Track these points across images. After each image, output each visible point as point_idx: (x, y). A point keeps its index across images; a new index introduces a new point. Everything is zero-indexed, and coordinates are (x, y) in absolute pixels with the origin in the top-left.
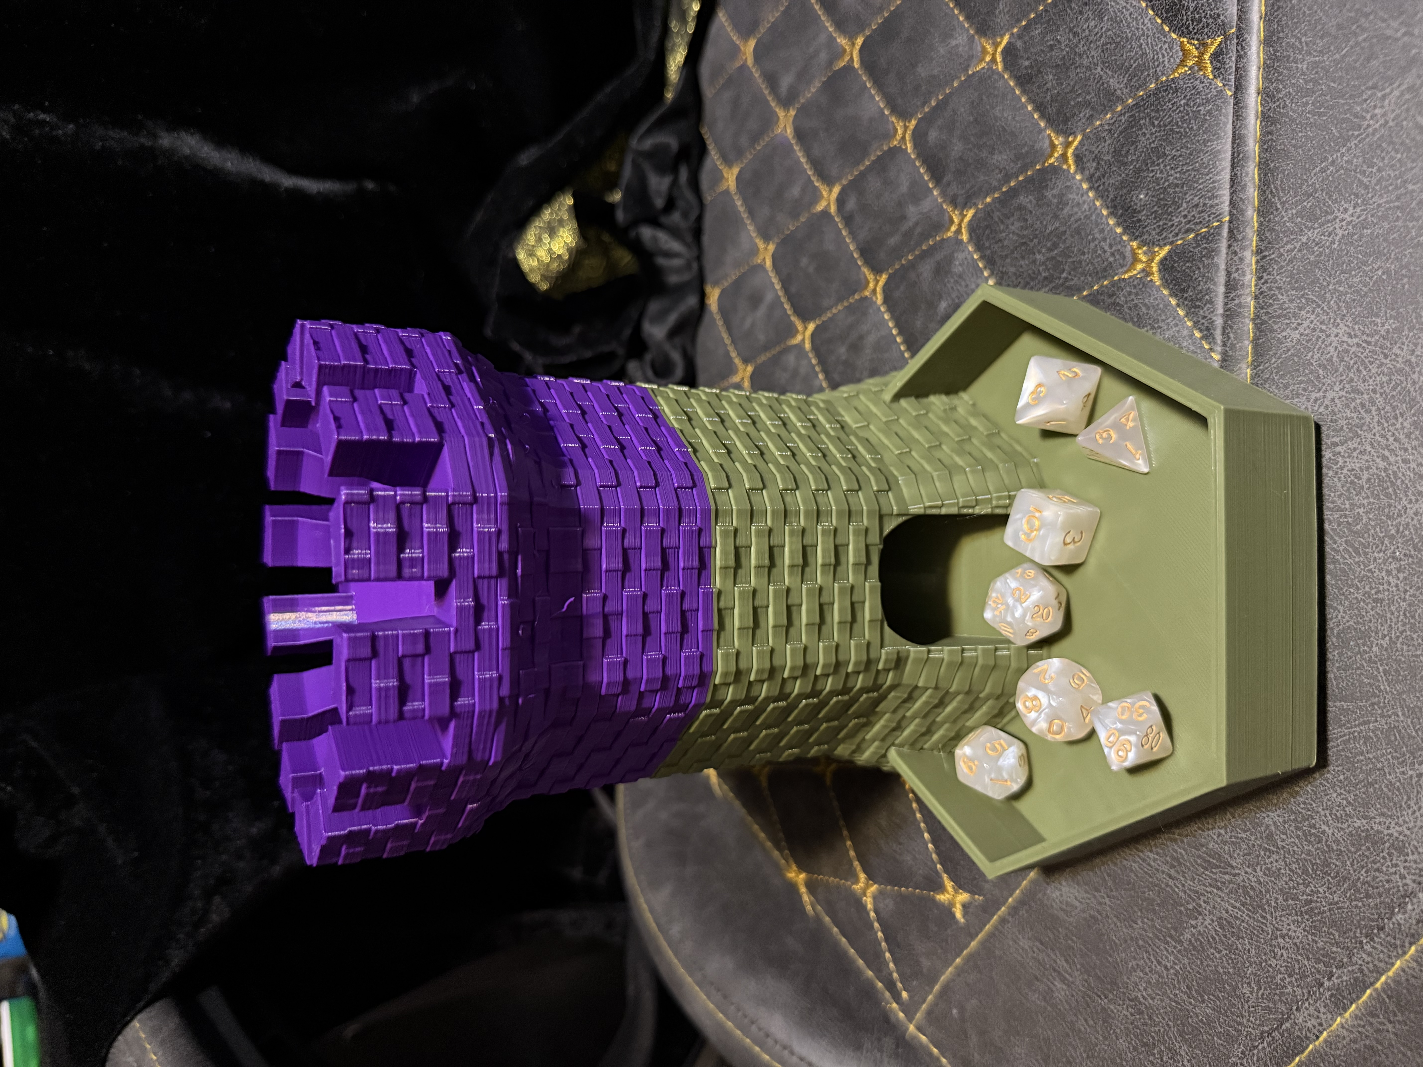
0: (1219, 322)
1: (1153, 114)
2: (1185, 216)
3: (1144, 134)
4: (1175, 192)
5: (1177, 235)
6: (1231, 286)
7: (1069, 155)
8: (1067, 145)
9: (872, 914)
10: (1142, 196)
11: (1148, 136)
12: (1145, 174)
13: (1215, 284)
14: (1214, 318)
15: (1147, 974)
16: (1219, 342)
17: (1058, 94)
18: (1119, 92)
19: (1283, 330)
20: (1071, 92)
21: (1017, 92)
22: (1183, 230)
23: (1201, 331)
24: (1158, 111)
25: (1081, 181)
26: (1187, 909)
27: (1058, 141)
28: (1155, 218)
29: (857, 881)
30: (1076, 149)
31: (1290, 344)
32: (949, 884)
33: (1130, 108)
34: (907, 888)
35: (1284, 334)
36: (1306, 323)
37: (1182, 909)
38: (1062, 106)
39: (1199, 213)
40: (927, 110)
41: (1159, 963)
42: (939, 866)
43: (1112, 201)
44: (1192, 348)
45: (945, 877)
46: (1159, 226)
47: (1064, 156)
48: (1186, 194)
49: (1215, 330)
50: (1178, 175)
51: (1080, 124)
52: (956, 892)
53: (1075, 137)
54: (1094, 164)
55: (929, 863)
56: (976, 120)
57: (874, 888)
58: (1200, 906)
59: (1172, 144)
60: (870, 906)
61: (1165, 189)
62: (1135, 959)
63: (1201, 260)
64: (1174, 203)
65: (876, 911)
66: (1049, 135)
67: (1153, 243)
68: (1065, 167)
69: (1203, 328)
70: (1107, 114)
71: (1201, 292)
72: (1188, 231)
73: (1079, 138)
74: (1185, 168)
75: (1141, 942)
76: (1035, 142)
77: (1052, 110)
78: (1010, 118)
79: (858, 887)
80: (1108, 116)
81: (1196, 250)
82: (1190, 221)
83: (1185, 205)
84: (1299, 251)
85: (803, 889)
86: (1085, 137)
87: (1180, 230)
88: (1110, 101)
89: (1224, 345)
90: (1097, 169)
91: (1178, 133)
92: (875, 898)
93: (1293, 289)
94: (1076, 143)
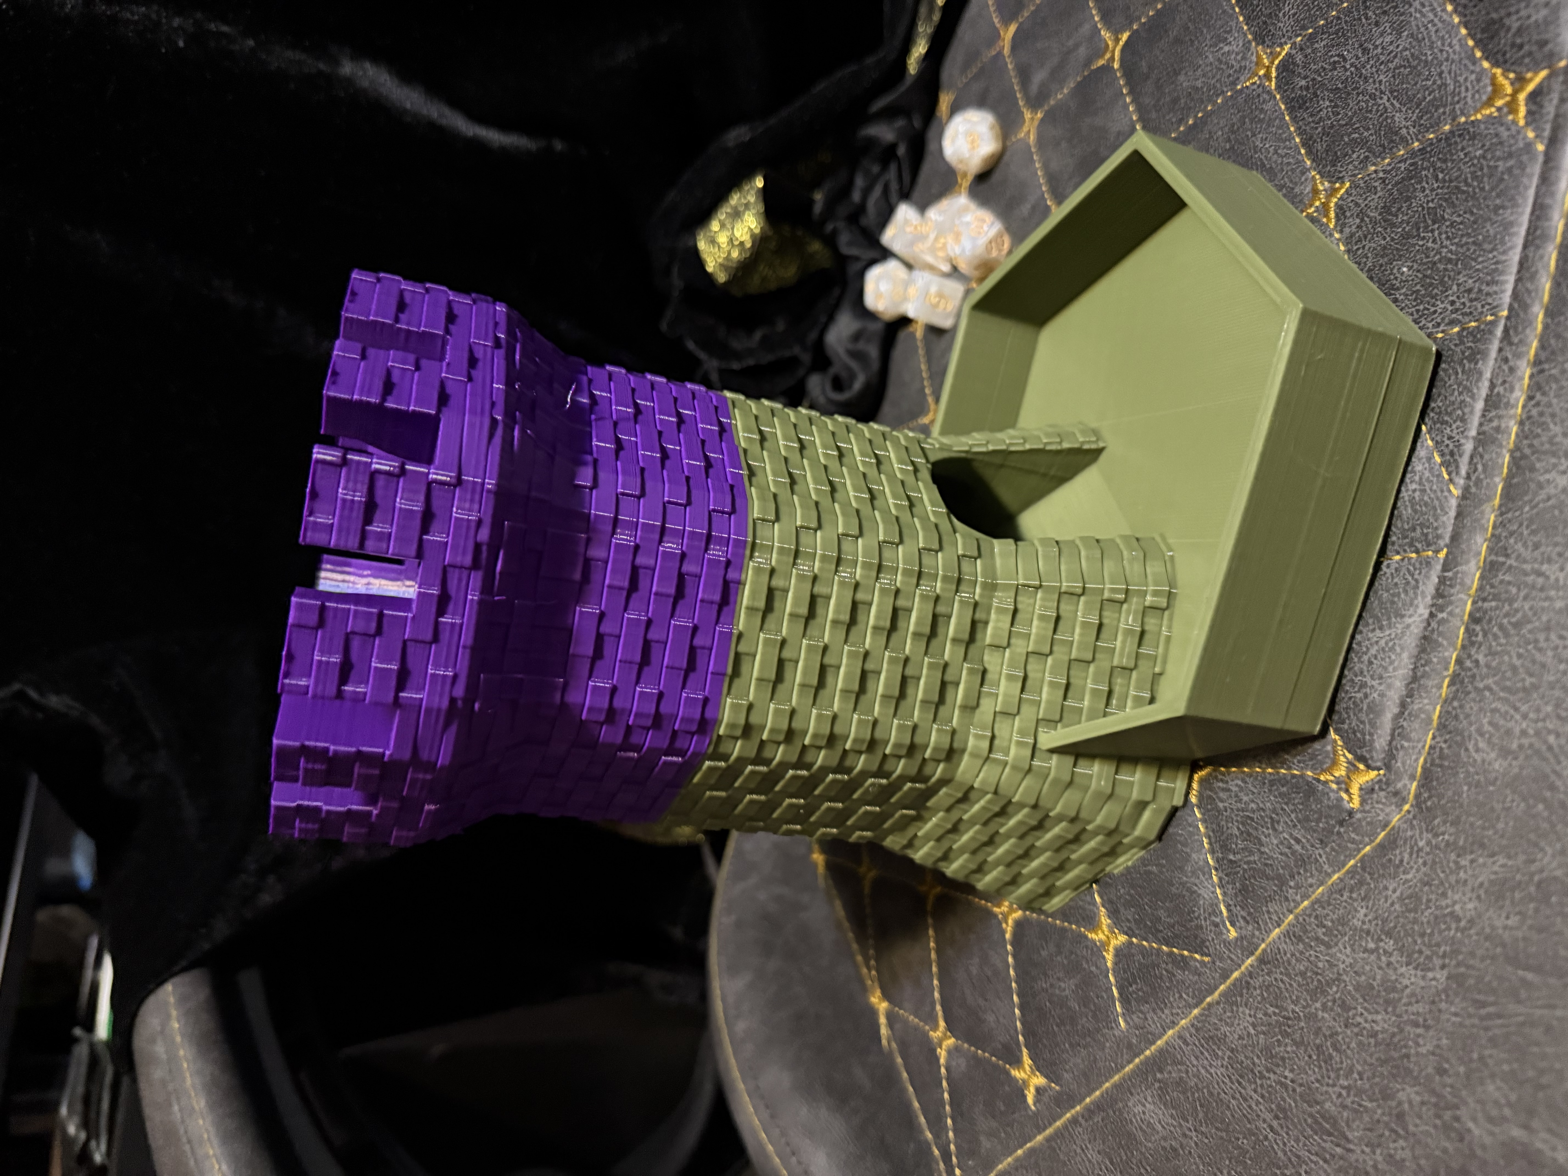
0: (1468, 447)
1: (1439, 164)
2: (1453, 303)
3: (1423, 190)
4: (1446, 270)
5: (1439, 325)
6: (1493, 402)
7: (1332, 205)
8: (1332, 192)
9: (943, 1070)
10: (1405, 269)
11: (1427, 192)
12: (1414, 241)
13: (1473, 397)
14: (1462, 441)
16: (1463, 472)
17: (1332, 126)
18: (1404, 131)
19: (1547, 472)
20: (1346, 125)
21: (1287, 118)
22: (1447, 321)
23: (1442, 455)
24: (1445, 161)
25: (1339, 240)
27: (1323, 186)
28: (1415, 300)
29: (935, 1028)
30: (1341, 199)
31: (1553, 491)
32: (1027, 1061)
33: (1413, 154)
34: (984, 1051)
35: (1547, 476)
38: (1333, 142)
39: (1471, 301)
40: (1182, 129)
42: (1021, 1038)
43: (1371, 267)
44: (1427, 474)
45: (1025, 1051)
46: (1418, 311)
47: (1325, 206)
48: (1459, 273)
49: (1461, 456)
50: (1454, 248)
51: (1351, 167)
52: (1032, 1072)
53: (1343, 183)
54: (1358, 221)
55: (1012, 1032)
56: (1232, 148)
57: (951, 1041)
59: (1453, 205)
60: (942, 1061)
61: (1435, 263)
63: (1461, 363)
64: (1442, 282)
65: (947, 1069)
66: (1313, 177)
68: (1325, 220)
69: (1446, 451)
70: (1383, 159)
71: (1453, 403)
72: (1452, 323)
73: (1348, 184)
74: (1464, 240)
76: (1296, 184)
77: (1319, 147)
78: (1271, 149)
79: (935, 1035)
80: (1387, 161)
81: (1458, 349)
82: (1457, 310)
83: (1455, 288)
85: (883, 1020)
86: (1354, 186)
87: (1443, 319)
88: (1392, 141)
89: (1468, 477)
90: (1359, 227)
91: (1464, 192)
92: (949, 1052)
94: (1343, 191)
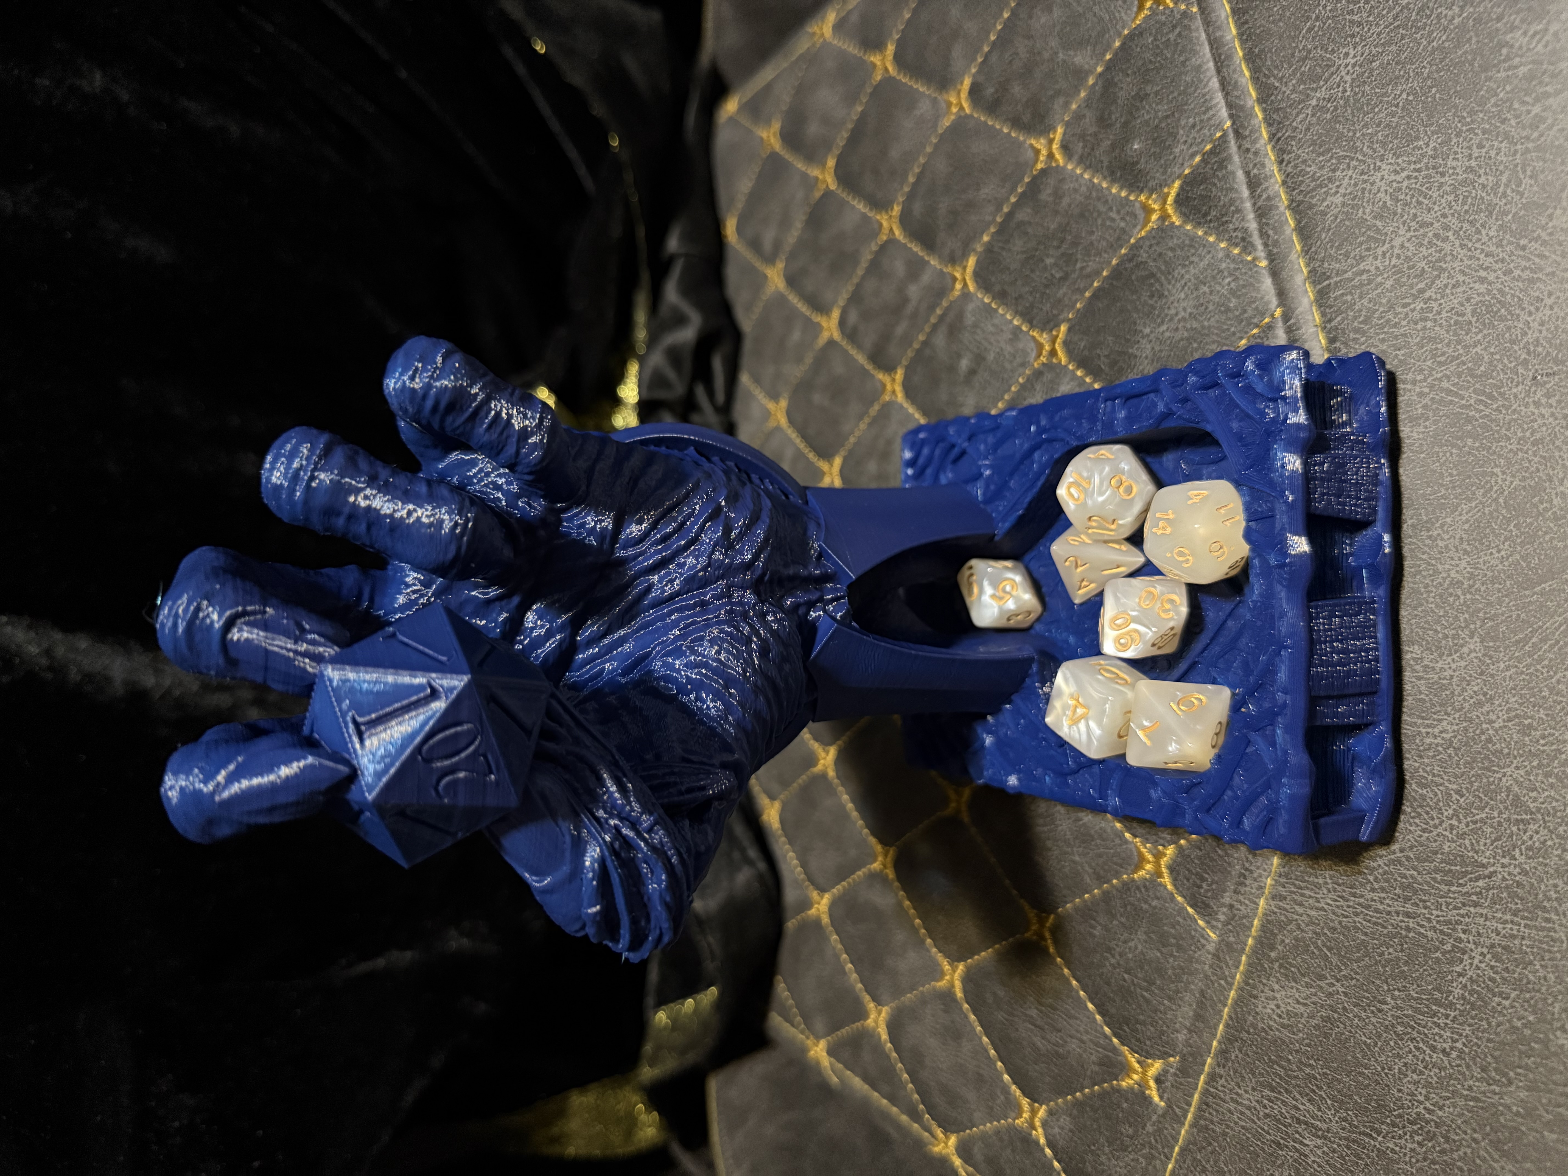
0: (1253, 226)
1: (1124, 67)
2: (1185, 142)
3: (1122, 89)
4: (1168, 124)
5: (1182, 165)
6: (1254, 184)
7: (1054, 150)
8: (1050, 142)
9: (1047, 1151)
10: (1136, 146)
11: (1125, 88)
12: (1133, 123)
13: (1237, 191)
14: (1247, 225)
15: (1421, 1073)
16: (1260, 246)
17: (1029, 100)
19: (1324, 200)
20: (1039, 90)
21: (990, 123)
22: (1187, 157)
23: (1237, 245)
24: (1128, 61)
25: (1073, 168)
26: (1444, 953)
27: (1041, 144)
28: (1155, 160)
29: (1019, 1112)
30: (1060, 140)
31: (1336, 211)
32: (1133, 1059)
33: (1101, 75)
34: (1082, 1090)
35: (1325, 204)
36: (1346, 182)
37: (1438, 954)
38: (1035, 109)
39: (1198, 131)
40: (906, 190)
41: (1433, 1048)
42: (1114, 1040)
43: (1109, 168)
45: (1125, 1050)
46: (1161, 166)
47: (1051, 156)
48: (1179, 120)
49: (1251, 236)
50: (1166, 107)
51: (1056, 116)
52: (1144, 1065)
53: (1056, 131)
54: (1082, 144)
55: (1102, 1042)
56: (955, 167)
57: (1042, 1112)
58: (1461, 940)
59: (1151, 82)
60: (1042, 1140)
61: (1157, 126)
62: (1399, 1056)
63: (1214, 176)
64: (1170, 135)
65: (1051, 1144)
66: (1030, 143)
67: (1161, 186)
68: (1054, 164)
69: (1239, 241)
70: (1080, 93)
71: (1224, 206)
72: (1193, 156)
73: (1060, 130)
74: (1171, 97)
75: (1400, 1029)
76: (1018, 157)
77: (1026, 118)
78: (988, 149)
79: (1022, 1120)
80: (1083, 94)
81: (1207, 169)
82: (1191, 145)
83: (1181, 132)
84: (1313, 115)
85: (956, 1162)
86: (1066, 126)
87: (1184, 159)
88: (1080, 78)
89: (1266, 245)
90: (1085, 147)
91: (1154, 69)
92: (1045, 1125)
93: (1320, 154)
94: (1058, 136)
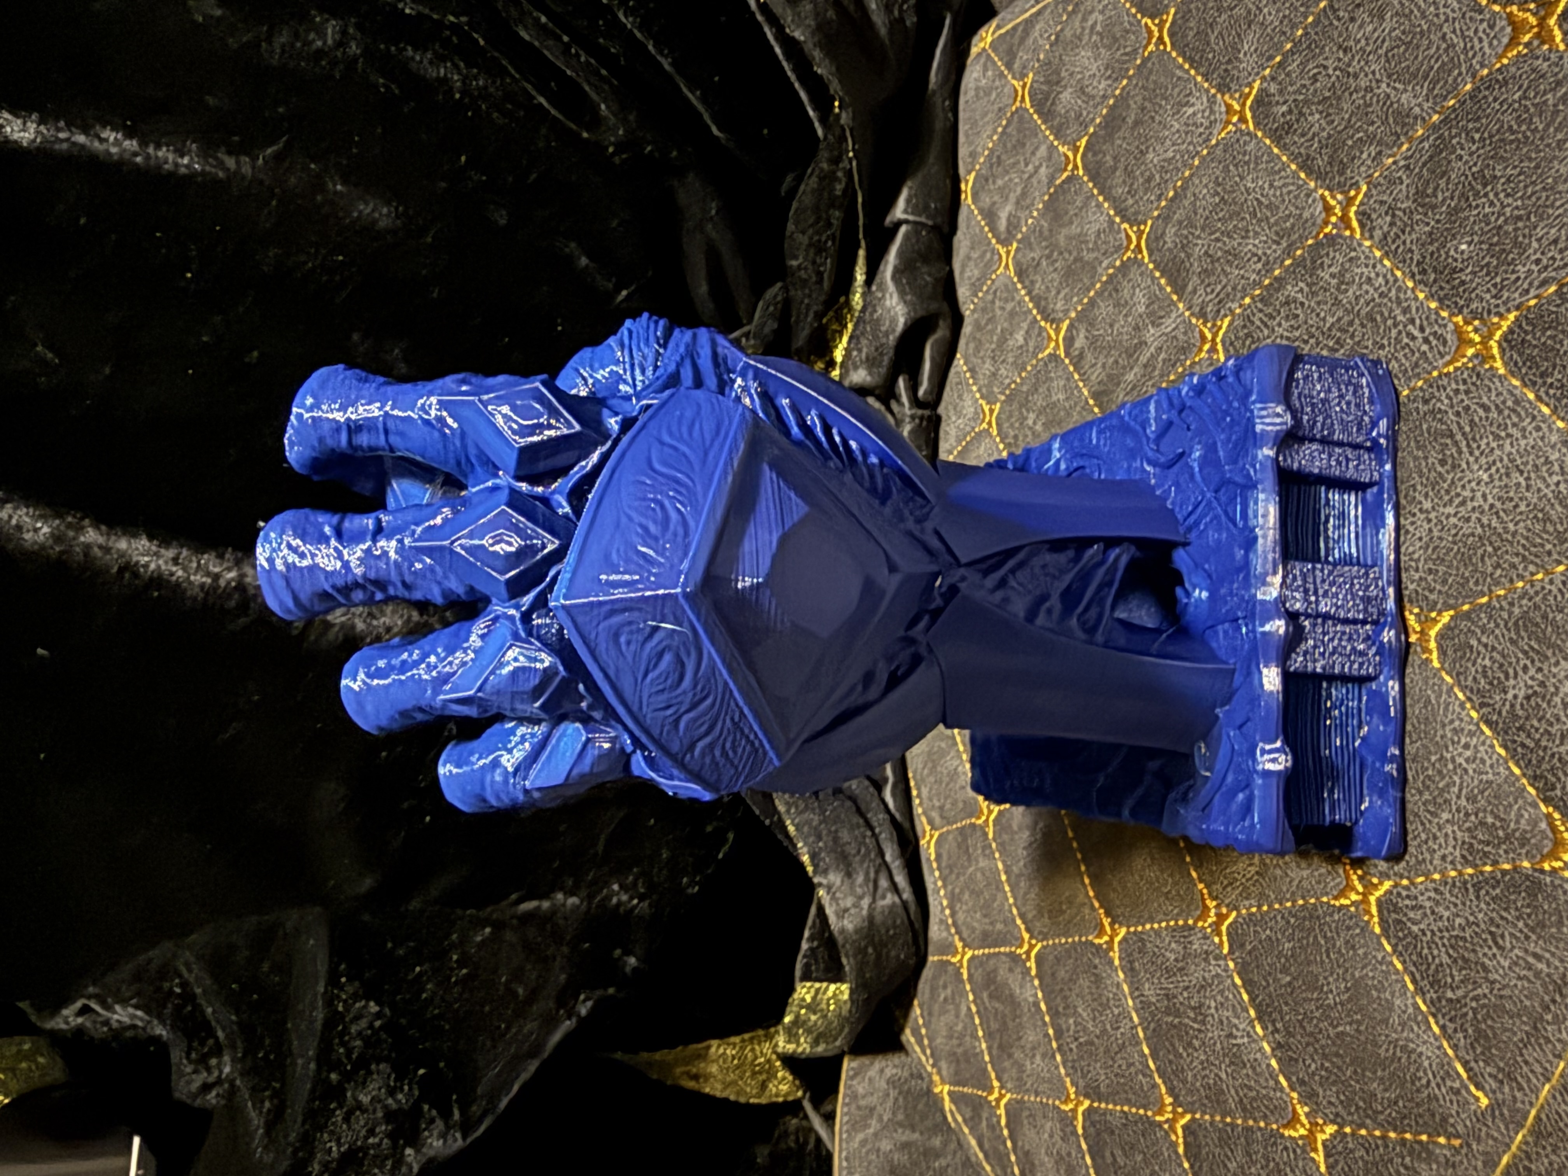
1: (1470, 126)
2: (1538, 262)
3: (1460, 158)
4: (1517, 229)
5: (1526, 292)
7: (1352, 215)
8: (1348, 202)
10: (1464, 247)
11: (1465, 158)
12: (1467, 213)
17: (1329, 137)
18: (1416, 110)
20: (1345, 129)
21: (1275, 150)
22: (1536, 284)
24: (1477, 120)
25: (1370, 247)
27: (1335, 200)
28: (1487, 274)
30: (1362, 203)
33: (1435, 128)
38: (1335, 152)
40: (1163, 204)
43: (1419, 263)
46: (1495, 285)
47: (1344, 219)
48: (1536, 227)
50: (1519, 203)
51: (1363, 169)
53: (1358, 188)
54: (1388, 219)
56: (1222, 199)
59: (1503, 160)
61: (1500, 227)
64: (1516, 244)
66: (1323, 197)
67: (1490, 312)
68: (1347, 233)
70: (1400, 146)
72: (1544, 283)
73: (1364, 188)
74: (1530, 190)
76: (1304, 209)
77: (1320, 163)
80: (1404, 147)
82: (1546, 268)
83: (1535, 244)
86: (1373, 185)
87: (1531, 283)
88: (1405, 125)
91: (1512, 141)
94: (1360, 197)
